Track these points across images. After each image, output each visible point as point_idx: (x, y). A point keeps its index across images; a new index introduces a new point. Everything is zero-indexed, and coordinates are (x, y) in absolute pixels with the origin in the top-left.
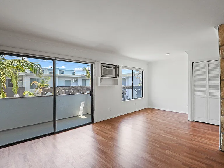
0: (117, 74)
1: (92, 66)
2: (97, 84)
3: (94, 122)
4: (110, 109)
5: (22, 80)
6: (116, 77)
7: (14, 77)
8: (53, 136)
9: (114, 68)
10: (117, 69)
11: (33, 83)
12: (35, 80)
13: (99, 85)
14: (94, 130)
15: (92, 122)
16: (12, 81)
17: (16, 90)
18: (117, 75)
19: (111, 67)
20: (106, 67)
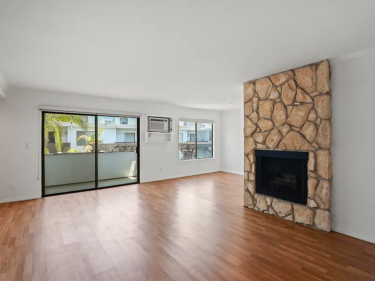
0: (171, 128)
1: (138, 119)
2: (144, 140)
3: (140, 182)
4: (161, 169)
5: (66, 133)
6: (169, 132)
7: (57, 131)
8: (94, 191)
9: (166, 121)
10: (171, 122)
11: (80, 137)
12: (84, 133)
13: (146, 141)
14: (139, 191)
15: (138, 182)
16: (55, 135)
17: (60, 146)
18: (170, 130)
19: (162, 121)
20: (156, 120)
